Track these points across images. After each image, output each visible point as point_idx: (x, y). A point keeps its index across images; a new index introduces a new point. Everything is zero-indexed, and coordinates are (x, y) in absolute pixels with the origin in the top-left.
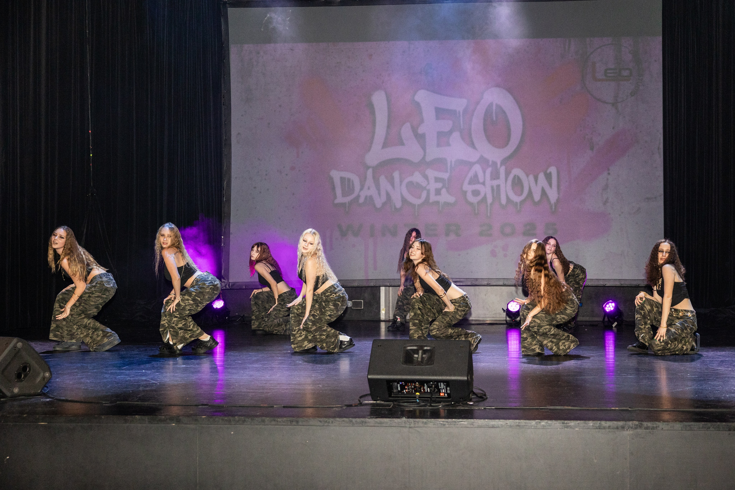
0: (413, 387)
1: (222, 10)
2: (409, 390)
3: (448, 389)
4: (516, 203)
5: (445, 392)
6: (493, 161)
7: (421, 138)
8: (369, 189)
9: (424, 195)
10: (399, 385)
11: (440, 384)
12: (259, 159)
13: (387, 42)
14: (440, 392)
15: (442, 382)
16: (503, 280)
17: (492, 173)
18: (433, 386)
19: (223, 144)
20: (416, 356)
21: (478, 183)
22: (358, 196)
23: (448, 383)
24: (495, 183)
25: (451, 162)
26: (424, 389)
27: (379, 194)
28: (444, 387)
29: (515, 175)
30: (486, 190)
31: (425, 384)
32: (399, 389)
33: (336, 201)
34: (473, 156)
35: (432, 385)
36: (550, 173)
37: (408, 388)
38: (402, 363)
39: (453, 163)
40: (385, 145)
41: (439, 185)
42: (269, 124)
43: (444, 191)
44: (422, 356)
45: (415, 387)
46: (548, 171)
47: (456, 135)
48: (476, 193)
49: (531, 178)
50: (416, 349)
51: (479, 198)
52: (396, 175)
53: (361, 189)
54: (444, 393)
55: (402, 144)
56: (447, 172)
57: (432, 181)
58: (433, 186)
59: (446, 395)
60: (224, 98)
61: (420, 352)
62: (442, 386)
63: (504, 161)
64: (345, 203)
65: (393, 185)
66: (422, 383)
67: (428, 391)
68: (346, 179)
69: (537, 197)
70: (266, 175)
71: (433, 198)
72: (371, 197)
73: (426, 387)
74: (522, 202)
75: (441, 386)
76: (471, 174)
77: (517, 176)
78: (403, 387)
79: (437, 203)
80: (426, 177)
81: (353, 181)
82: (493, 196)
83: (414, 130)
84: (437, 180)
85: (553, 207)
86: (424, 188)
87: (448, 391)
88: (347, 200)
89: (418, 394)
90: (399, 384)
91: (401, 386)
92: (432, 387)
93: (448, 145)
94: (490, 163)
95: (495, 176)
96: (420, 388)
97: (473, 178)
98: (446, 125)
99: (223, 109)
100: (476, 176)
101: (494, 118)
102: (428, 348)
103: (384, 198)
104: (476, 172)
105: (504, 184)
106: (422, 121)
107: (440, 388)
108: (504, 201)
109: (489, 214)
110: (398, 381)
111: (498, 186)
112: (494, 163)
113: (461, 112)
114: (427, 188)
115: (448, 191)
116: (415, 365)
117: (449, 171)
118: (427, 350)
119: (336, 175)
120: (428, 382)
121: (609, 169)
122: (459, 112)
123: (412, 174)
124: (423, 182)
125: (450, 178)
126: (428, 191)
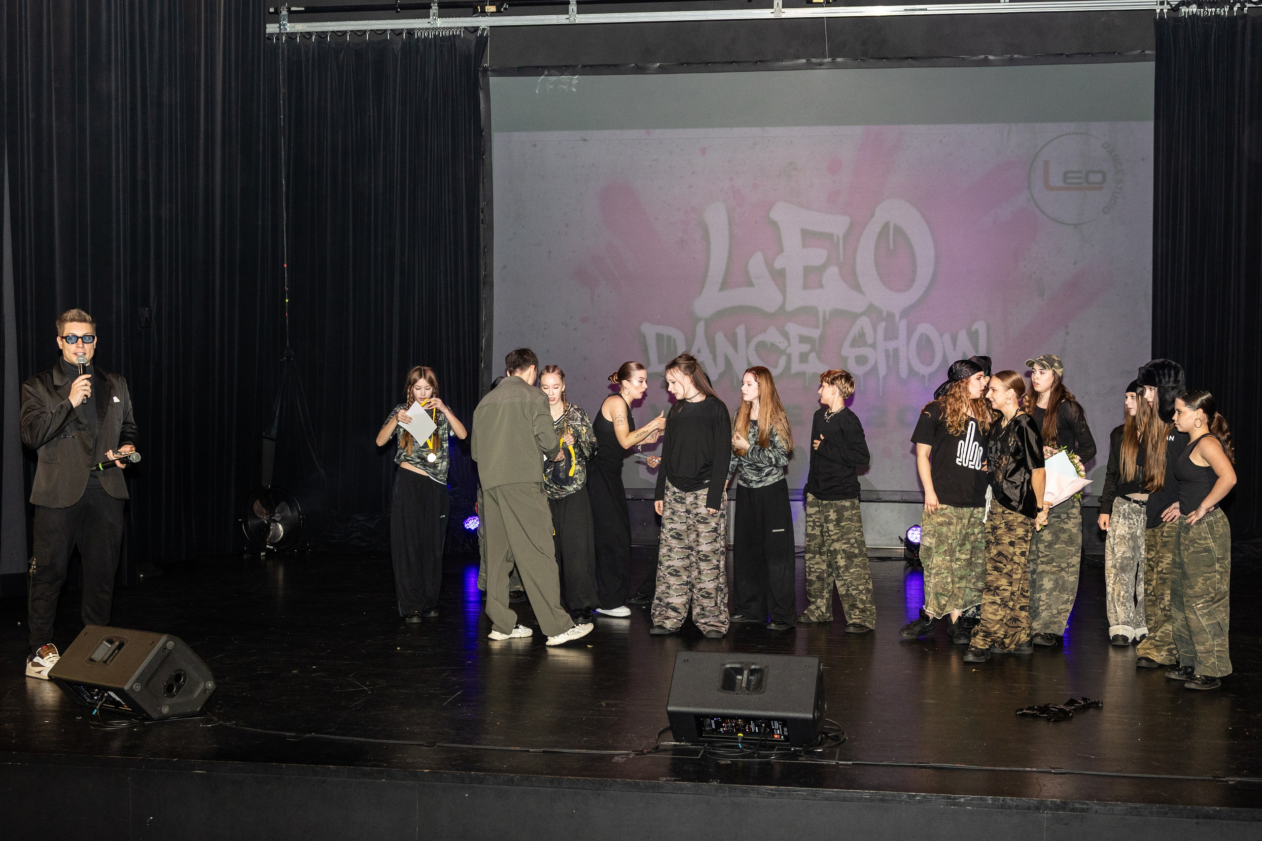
0: (733, 725)
1: (481, 79)
2: (727, 728)
3: (785, 729)
4: (923, 376)
6: (887, 312)
7: (779, 277)
9: (782, 361)
10: (713, 722)
11: (774, 723)
12: (534, 306)
13: (729, 129)
14: (772, 732)
15: (776, 720)
16: (901, 493)
17: (886, 329)
18: (763, 725)
19: (482, 283)
20: (739, 677)
21: (865, 344)
23: (784, 722)
24: (891, 345)
25: (824, 312)
26: (750, 729)
27: (715, 358)
28: (779, 727)
29: (922, 334)
30: (877, 357)
31: (751, 722)
32: (714, 727)
34: (858, 304)
35: (762, 723)
36: (977, 331)
37: (726, 726)
38: (718, 690)
39: (827, 313)
40: (725, 285)
41: (806, 348)
42: (550, 253)
43: (812, 356)
44: (748, 678)
45: (736, 725)
47: (833, 271)
48: (861, 360)
49: (947, 337)
50: (740, 668)
51: (867, 368)
52: (741, 331)
54: (780, 734)
55: (750, 284)
56: (817, 327)
57: (795, 341)
58: (796, 349)
59: (782, 737)
60: (482, 212)
61: (746, 672)
62: (776, 725)
63: (905, 313)
65: (735, 347)
66: (747, 719)
67: (755, 730)
68: (665, 338)
70: (545, 329)
71: (796, 367)
73: (752, 726)
74: (933, 375)
75: (774, 725)
76: (855, 331)
77: (926, 335)
78: (719, 725)
79: (802, 374)
80: (786, 335)
81: (675, 342)
82: (888, 365)
83: (769, 264)
84: (803, 339)
86: (783, 352)
87: (785, 732)
89: (741, 735)
91: (716, 722)
92: (761, 726)
93: (821, 286)
94: (885, 314)
95: (891, 334)
96: (745, 726)
97: (857, 335)
98: (817, 256)
99: (481, 230)
100: (862, 335)
101: (892, 247)
102: (758, 667)
103: (721, 367)
104: (862, 328)
105: (905, 347)
106: (781, 250)
107: (773, 727)
108: (904, 372)
109: (881, 394)
110: (712, 716)
111: (896, 350)
112: (890, 316)
113: (841, 236)
114: (788, 351)
115: (819, 357)
116: (737, 694)
117: (821, 325)
118: (754, 669)
119: (650, 331)
120: (755, 719)
121: (1067, 327)
122: (838, 238)
123: (765, 331)
124: (782, 344)
125: (822, 337)
126: (789, 356)
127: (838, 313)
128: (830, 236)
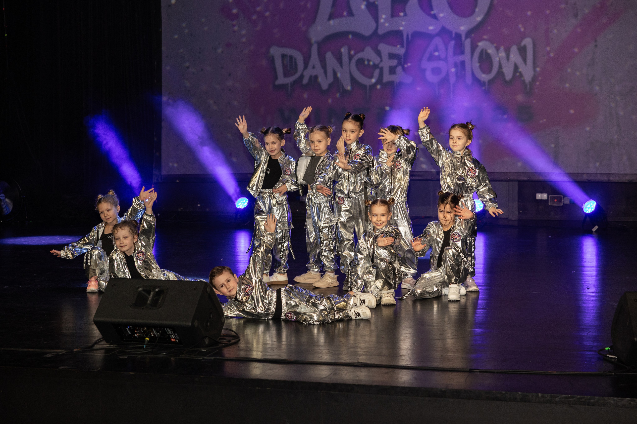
0: (142, 331)
3: (176, 335)
4: (484, 83)
5: (175, 338)
6: (455, 32)
8: (314, 67)
9: (377, 72)
11: (167, 330)
14: (170, 338)
15: (168, 328)
17: (455, 47)
21: (440, 59)
22: (302, 77)
23: (174, 329)
24: (459, 58)
25: (408, 35)
26: (154, 334)
27: (326, 73)
28: (172, 333)
29: (482, 50)
30: (448, 68)
31: (153, 329)
32: (130, 333)
33: (277, 83)
34: (432, 26)
36: (525, 46)
37: (138, 332)
38: (132, 306)
39: (410, 35)
40: (332, 15)
41: (394, 62)
43: (399, 69)
44: (153, 297)
45: (144, 332)
46: (522, 44)
47: (414, 2)
48: (436, 71)
49: (502, 51)
51: (441, 77)
52: (345, 51)
53: (306, 67)
55: (351, 14)
56: (402, 46)
57: (385, 57)
58: (387, 63)
59: (177, 341)
61: (152, 292)
62: (169, 332)
63: (469, 33)
64: (287, 85)
65: (341, 63)
66: (150, 327)
68: (288, 57)
69: (508, 75)
70: (200, 53)
71: (387, 78)
72: (316, 77)
73: (155, 332)
74: (491, 82)
75: (168, 332)
77: (485, 50)
78: (132, 332)
79: (391, 83)
80: (379, 54)
81: (295, 60)
82: (457, 74)
84: (392, 56)
85: (528, 87)
86: (376, 66)
87: (177, 337)
88: (289, 80)
89: (147, 339)
90: (128, 328)
91: (130, 329)
92: (160, 332)
93: (404, 13)
94: (453, 34)
95: (459, 50)
96: (149, 332)
100: (436, 51)
103: (331, 79)
105: (470, 60)
107: (168, 333)
108: (469, 80)
110: (126, 325)
111: (463, 63)
112: (458, 36)
114: (381, 65)
116: (142, 309)
117: (405, 45)
119: (276, 52)
120: (155, 327)
121: (596, 41)
123: (362, 50)
125: (406, 54)
126: (381, 69)
127: (417, 35)
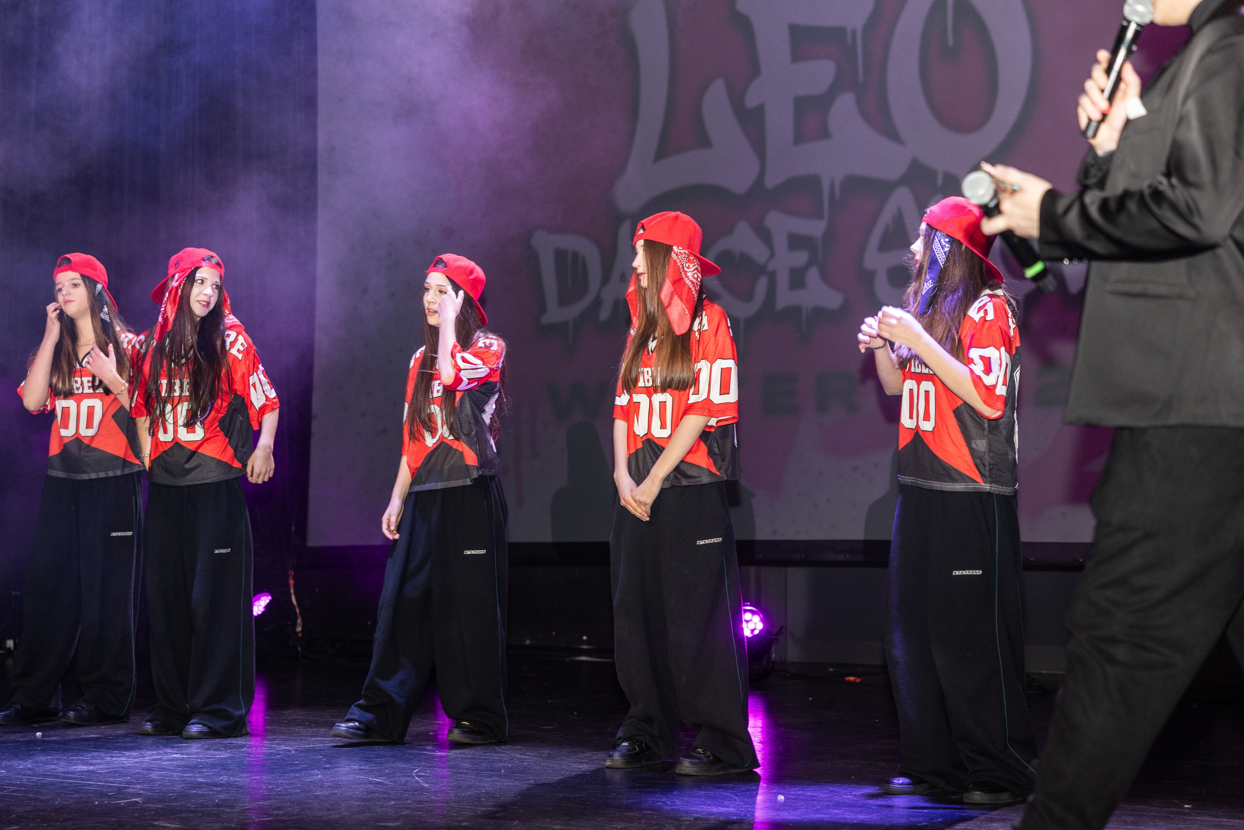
7: (752, 122)
9: (762, 285)
22: (598, 302)
25: (832, 187)
33: (546, 319)
34: (891, 163)
39: (836, 186)
40: (662, 150)
41: (801, 258)
43: (813, 276)
47: (846, 102)
48: (897, 276)
53: (606, 278)
55: (707, 142)
56: (820, 215)
57: (782, 246)
58: (785, 261)
64: (566, 324)
68: (568, 255)
71: (785, 298)
76: (885, 218)
79: (794, 312)
80: (766, 236)
81: (584, 261)
84: (796, 242)
86: (759, 270)
88: (571, 312)
93: (825, 134)
94: (940, 179)
98: (819, 75)
101: (951, 42)
106: (756, 71)
112: (951, 181)
113: (859, 32)
114: (770, 267)
115: (825, 277)
117: (827, 212)
119: (544, 244)
122: (854, 32)
123: (730, 231)
124: (758, 252)
125: (828, 236)
126: (772, 277)
127: (856, 185)
128: (840, 32)
